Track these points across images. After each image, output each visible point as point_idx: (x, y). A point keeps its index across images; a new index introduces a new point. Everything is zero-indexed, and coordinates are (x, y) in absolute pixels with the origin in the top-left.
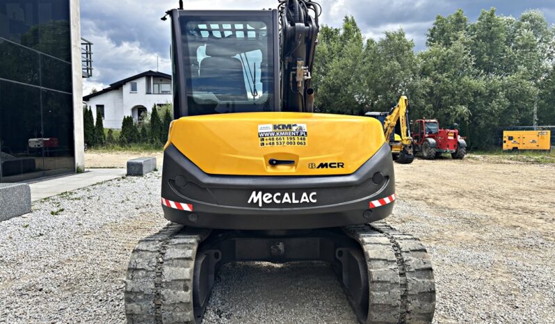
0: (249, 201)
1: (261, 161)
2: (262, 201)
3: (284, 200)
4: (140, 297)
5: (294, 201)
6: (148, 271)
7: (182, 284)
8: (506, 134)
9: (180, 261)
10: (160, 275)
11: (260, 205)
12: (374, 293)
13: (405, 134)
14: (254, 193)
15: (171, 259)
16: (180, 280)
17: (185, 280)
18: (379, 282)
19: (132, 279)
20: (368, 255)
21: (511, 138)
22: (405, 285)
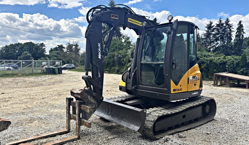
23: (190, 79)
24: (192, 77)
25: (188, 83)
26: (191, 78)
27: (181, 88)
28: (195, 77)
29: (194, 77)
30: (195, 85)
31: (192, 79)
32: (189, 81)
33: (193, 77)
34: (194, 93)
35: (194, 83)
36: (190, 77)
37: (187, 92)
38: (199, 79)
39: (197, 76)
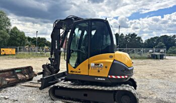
8: (2, 49)
21: (3, 51)
24: (94, 64)
26: (92, 64)
27: (80, 71)
29: (97, 64)
30: (99, 71)
32: (90, 68)
33: (95, 64)
34: (99, 79)
37: (88, 75)
38: (106, 67)
39: (102, 64)
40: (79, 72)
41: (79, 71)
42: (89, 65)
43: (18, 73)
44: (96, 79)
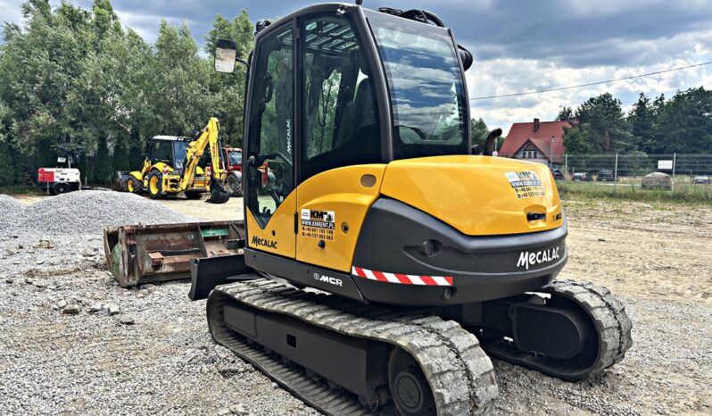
0: (518, 265)
1: (521, 216)
2: (529, 263)
3: (544, 259)
4: (457, 408)
5: (550, 259)
6: (453, 372)
7: (487, 377)
9: (473, 349)
10: (468, 373)
11: (527, 268)
12: (606, 341)
13: (218, 165)
14: (522, 254)
15: (465, 350)
16: (486, 373)
17: (489, 372)
18: (607, 328)
19: (443, 387)
20: (587, 305)
22: (619, 328)
23: (303, 217)
24: (308, 211)
25: (296, 231)
26: (305, 214)
27: (274, 239)
28: (321, 215)
29: (317, 215)
30: (322, 245)
31: (308, 218)
32: (300, 227)
33: (312, 214)
34: (324, 278)
35: (319, 239)
36: (303, 211)
37: (294, 260)
38: (346, 229)
39: (331, 213)
40: (273, 245)
41: (271, 239)
42: (296, 216)
43: (208, 239)
44: (316, 276)
